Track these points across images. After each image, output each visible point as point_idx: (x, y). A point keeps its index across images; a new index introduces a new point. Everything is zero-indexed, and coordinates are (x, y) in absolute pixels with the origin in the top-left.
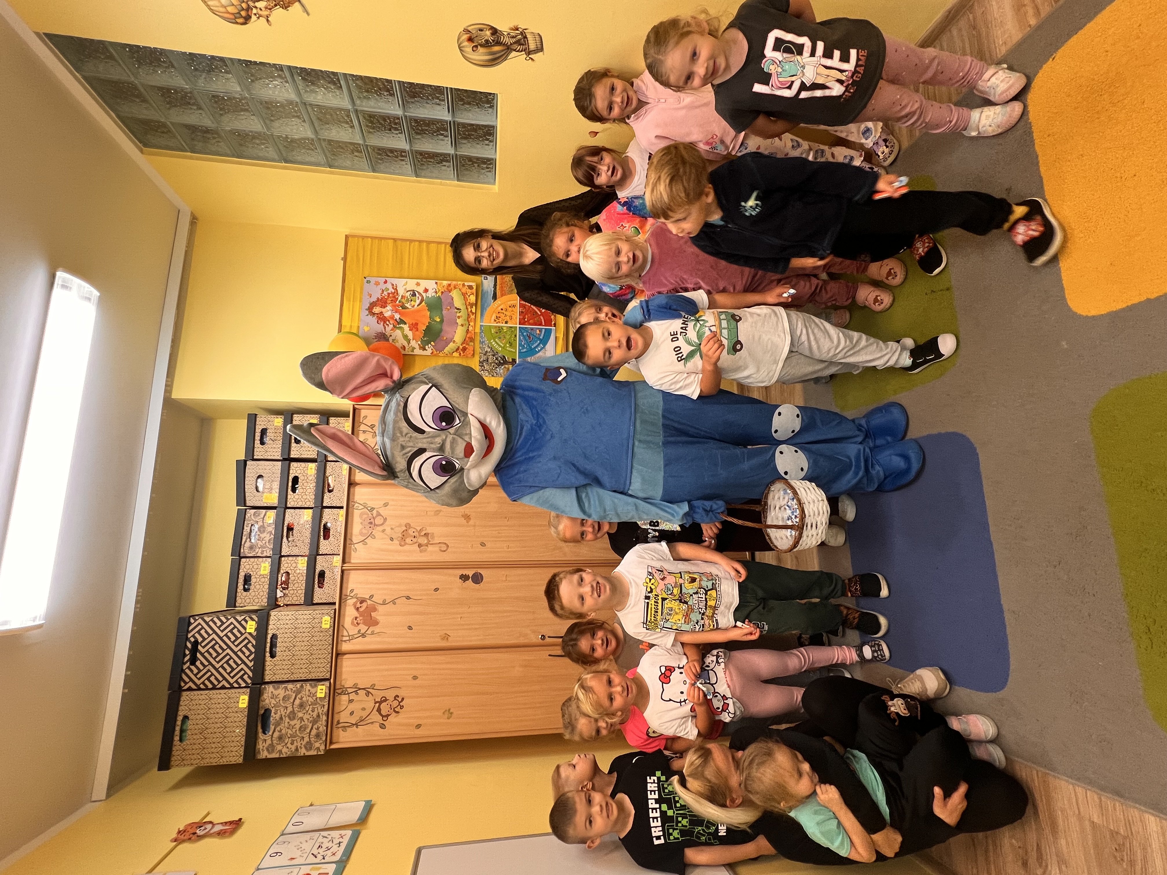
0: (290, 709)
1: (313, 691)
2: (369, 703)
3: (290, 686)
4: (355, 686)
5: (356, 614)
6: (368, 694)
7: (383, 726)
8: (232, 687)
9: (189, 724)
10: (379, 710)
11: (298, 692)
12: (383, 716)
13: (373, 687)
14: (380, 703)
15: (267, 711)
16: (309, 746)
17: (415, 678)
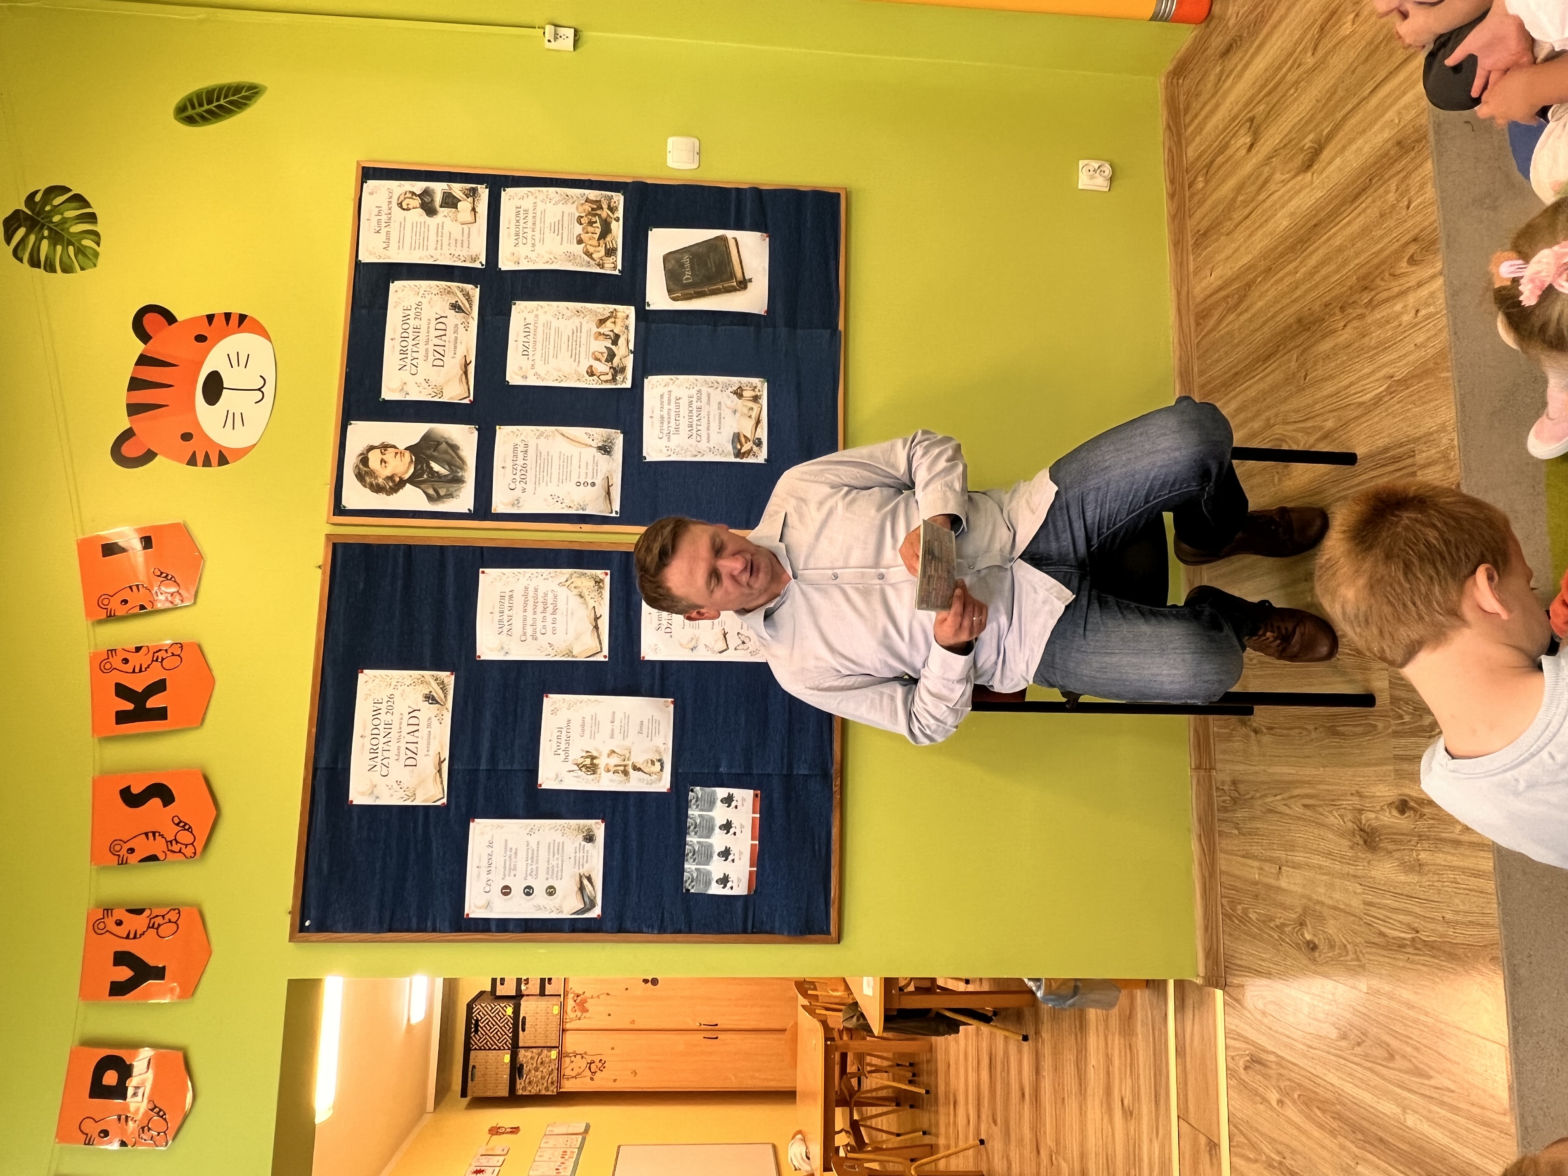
0: (535, 1065)
1: (549, 1054)
2: (583, 1064)
3: (534, 1050)
4: (574, 1052)
5: (574, 1004)
6: (582, 1057)
7: (592, 1079)
8: (500, 1049)
9: (476, 1071)
10: (590, 1068)
11: (539, 1055)
12: (592, 1073)
13: (585, 1053)
14: (591, 1063)
15: (522, 1065)
16: (547, 1089)
17: (613, 1049)
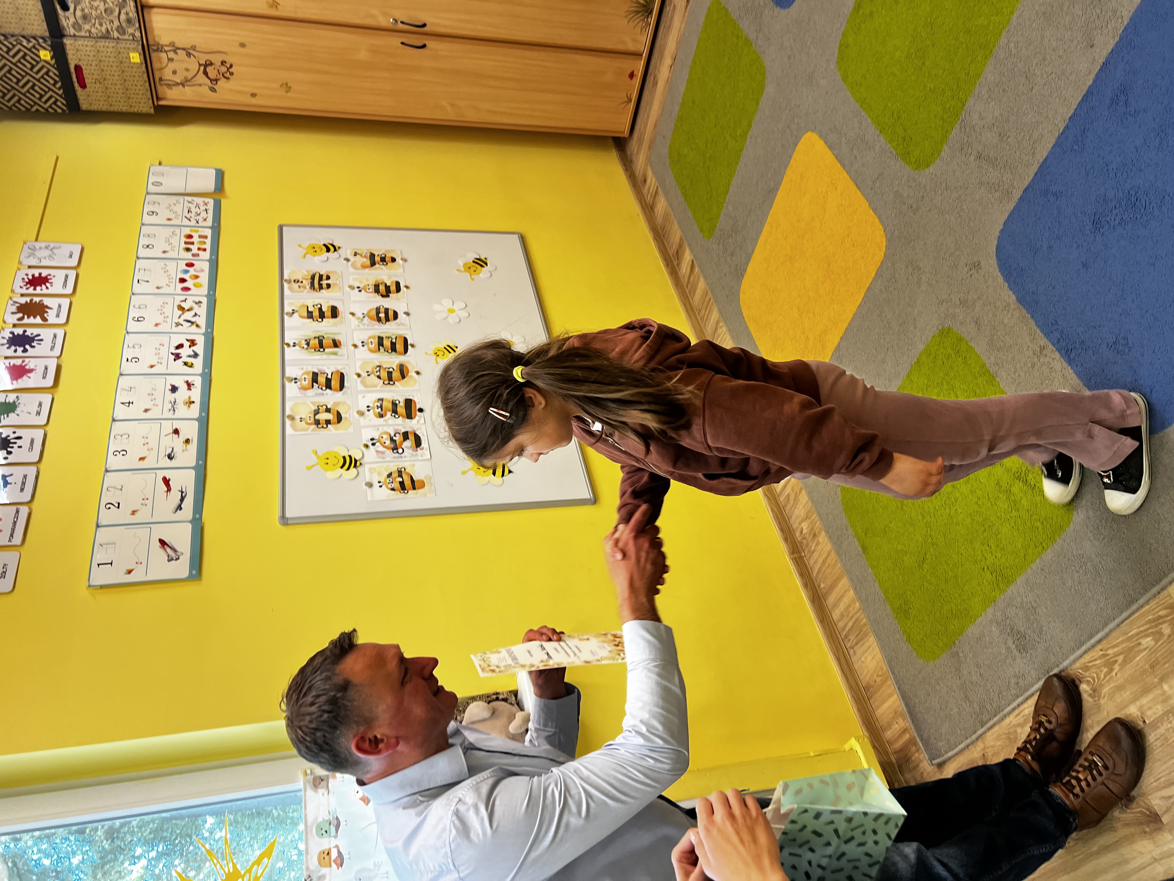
2: (193, 64)
4: (172, 44)
6: (189, 55)
7: (213, 90)
10: (205, 73)
12: (211, 80)
13: (193, 48)
14: (206, 66)
17: (243, 45)
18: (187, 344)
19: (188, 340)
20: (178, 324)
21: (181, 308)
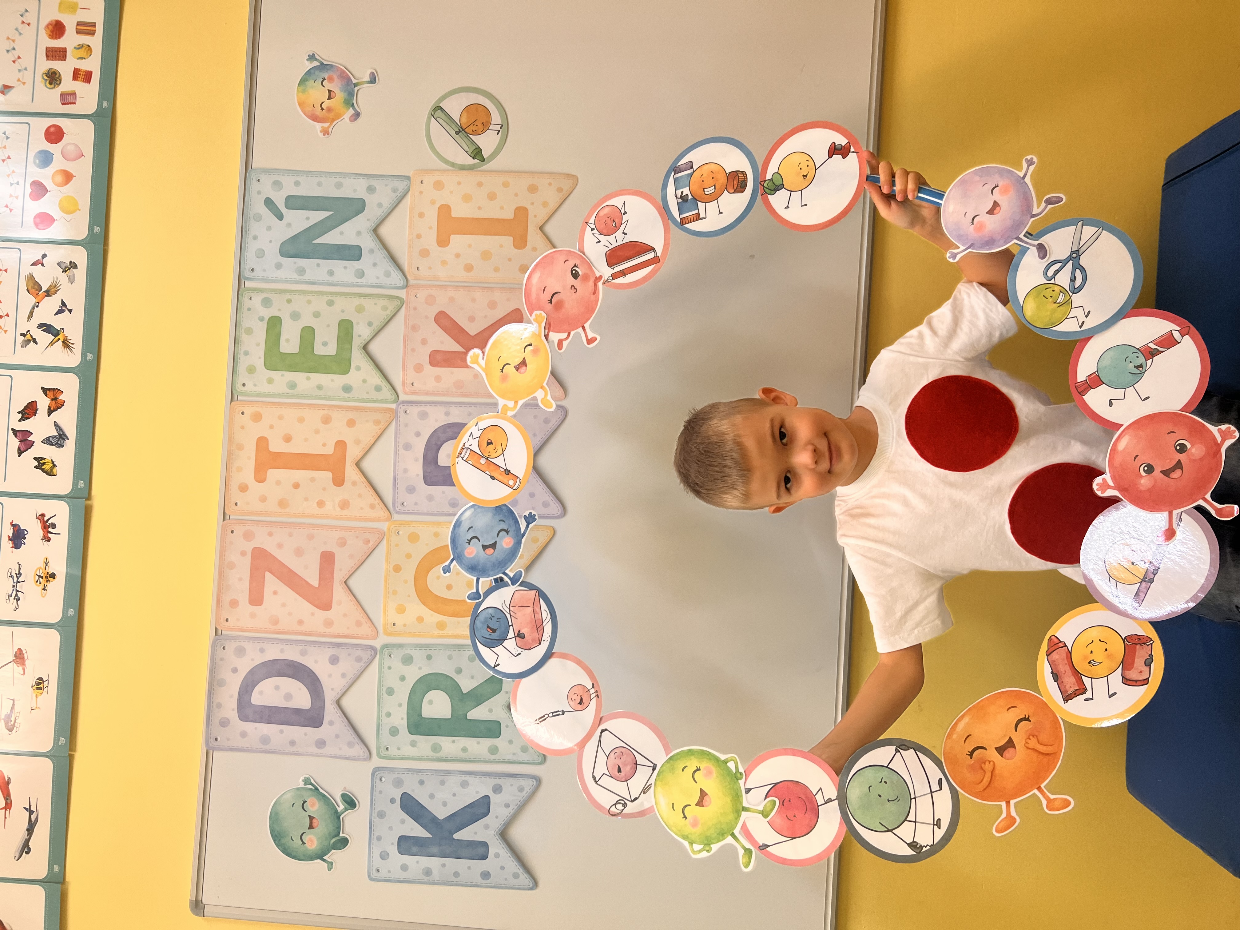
18: (44, 403)
19: (45, 391)
20: (29, 340)
21: (34, 287)
